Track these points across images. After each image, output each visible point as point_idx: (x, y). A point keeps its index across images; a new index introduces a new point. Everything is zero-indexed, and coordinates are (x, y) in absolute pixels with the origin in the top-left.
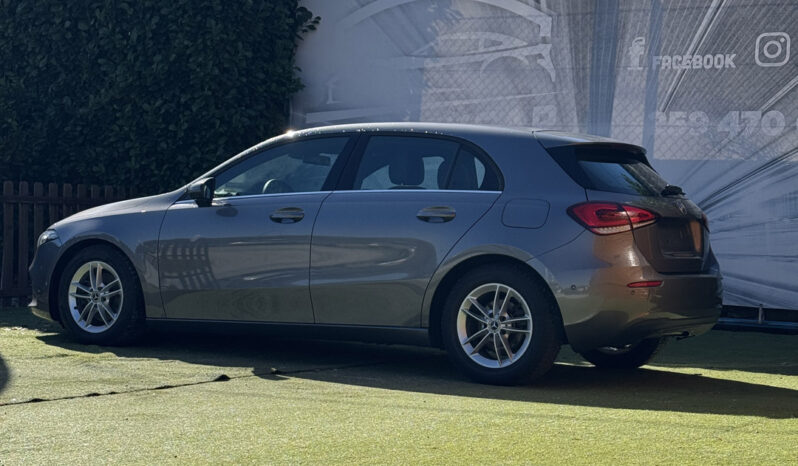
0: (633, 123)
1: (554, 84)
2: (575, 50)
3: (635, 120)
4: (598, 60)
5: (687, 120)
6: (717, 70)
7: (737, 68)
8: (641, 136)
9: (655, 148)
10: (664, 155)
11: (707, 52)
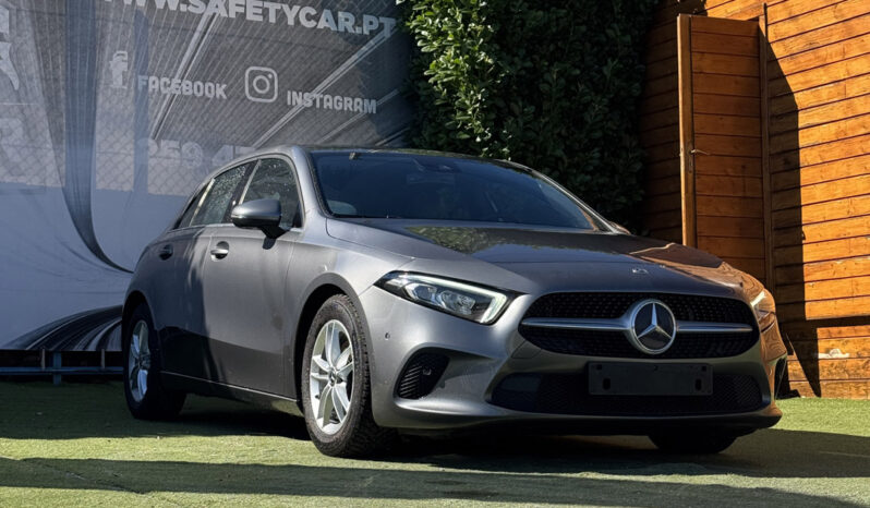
0: (122, 151)
1: (17, 92)
2: (43, 55)
3: (124, 148)
4: (73, 71)
5: (180, 150)
6: (208, 99)
7: (229, 99)
8: (132, 167)
9: (149, 182)
10: (159, 190)
11: (197, 79)
